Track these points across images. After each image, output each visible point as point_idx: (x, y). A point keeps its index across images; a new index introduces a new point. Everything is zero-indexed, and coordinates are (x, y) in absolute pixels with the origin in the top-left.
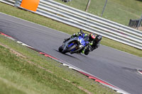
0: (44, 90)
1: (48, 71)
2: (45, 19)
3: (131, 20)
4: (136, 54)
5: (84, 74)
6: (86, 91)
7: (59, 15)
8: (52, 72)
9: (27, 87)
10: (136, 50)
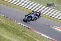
0: (10, 35)
1: (12, 26)
2: (11, 4)
3: (47, 4)
4: (50, 19)
5: (27, 28)
6: (28, 35)
7: (17, 2)
8: (14, 27)
9: (3, 33)
10: (50, 17)
